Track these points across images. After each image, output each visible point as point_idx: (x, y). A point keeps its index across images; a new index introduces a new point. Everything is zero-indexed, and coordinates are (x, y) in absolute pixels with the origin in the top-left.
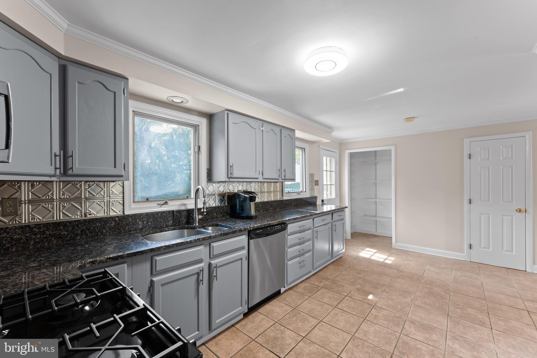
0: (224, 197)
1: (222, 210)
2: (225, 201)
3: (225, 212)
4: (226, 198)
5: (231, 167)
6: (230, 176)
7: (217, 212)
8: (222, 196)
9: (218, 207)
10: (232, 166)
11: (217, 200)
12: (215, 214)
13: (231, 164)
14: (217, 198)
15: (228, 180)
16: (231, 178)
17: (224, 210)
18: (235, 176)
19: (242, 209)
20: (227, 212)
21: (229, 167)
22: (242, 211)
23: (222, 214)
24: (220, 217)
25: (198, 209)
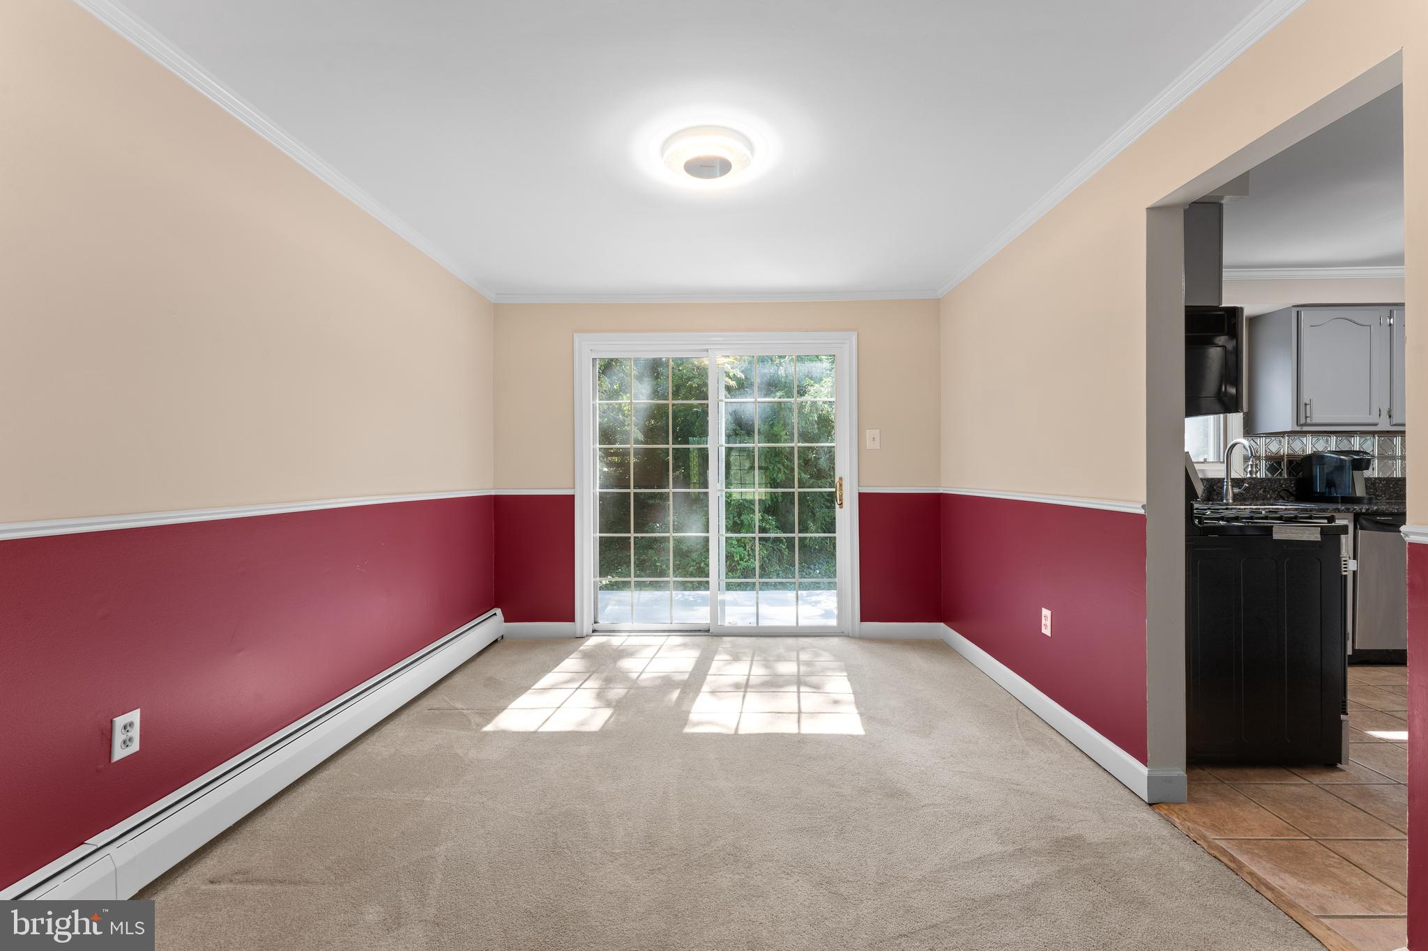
0: (1279, 464)
1: (1276, 486)
2: (1282, 470)
3: (1284, 490)
4: (1284, 466)
5: (1306, 405)
6: (1302, 421)
7: (1265, 488)
8: (1275, 462)
9: (1269, 479)
10: (1308, 403)
11: (1264, 466)
12: (1261, 492)
13: (1305, 398)
14: (1264, 465)
15: (1298, 429)
16: (1306, 425)
17: (1281, 486)
18: (1315, 421)
19: (1330, 484)
20: (1288, 491)
21: (1300, 406)
22: (1330, 488)
23: (1276, 493)
24: (1271, 497)
25: (1231, 479)
